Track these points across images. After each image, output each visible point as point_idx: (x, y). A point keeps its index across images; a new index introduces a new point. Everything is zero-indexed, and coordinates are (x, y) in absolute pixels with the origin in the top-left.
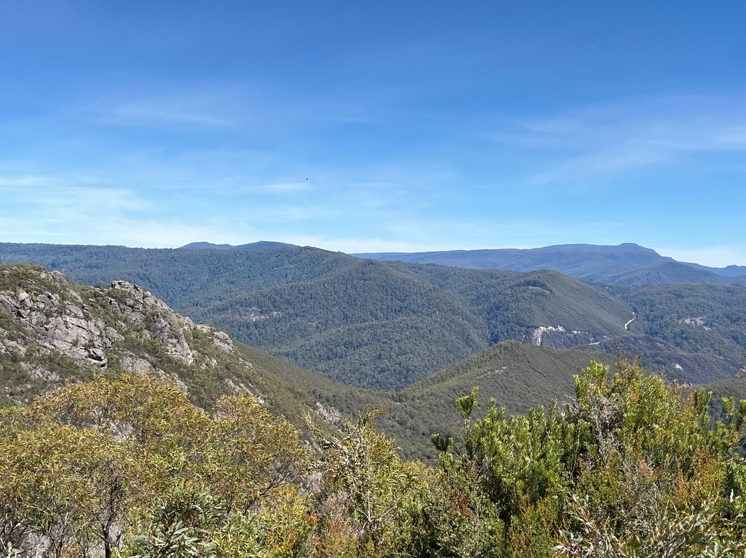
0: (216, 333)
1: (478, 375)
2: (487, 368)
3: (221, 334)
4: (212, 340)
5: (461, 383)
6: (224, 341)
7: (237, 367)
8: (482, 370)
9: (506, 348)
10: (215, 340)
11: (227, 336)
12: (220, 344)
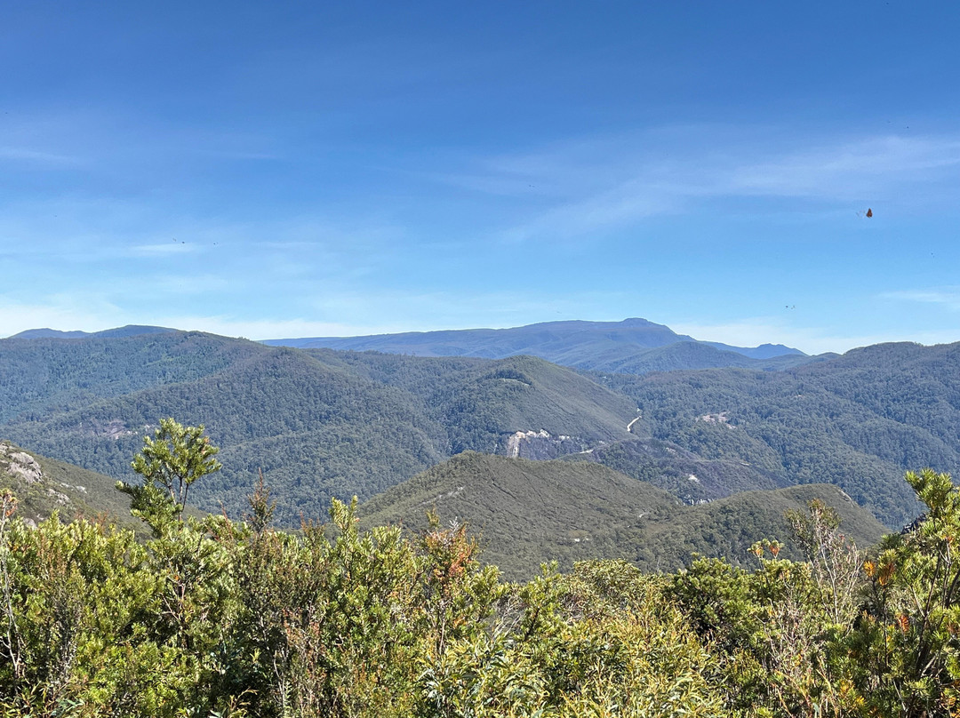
0: (14, 455)
1: (425, 500)
2: (437, 490)
3: (22, 456)
4: (7, 465)
5: (402, 513)
6: (28, 466)
7: (44, 501)
8: (430, 493)
9: (462, 462)
10: (13, 465)
11: (31, 458)
12: (21, 470)
